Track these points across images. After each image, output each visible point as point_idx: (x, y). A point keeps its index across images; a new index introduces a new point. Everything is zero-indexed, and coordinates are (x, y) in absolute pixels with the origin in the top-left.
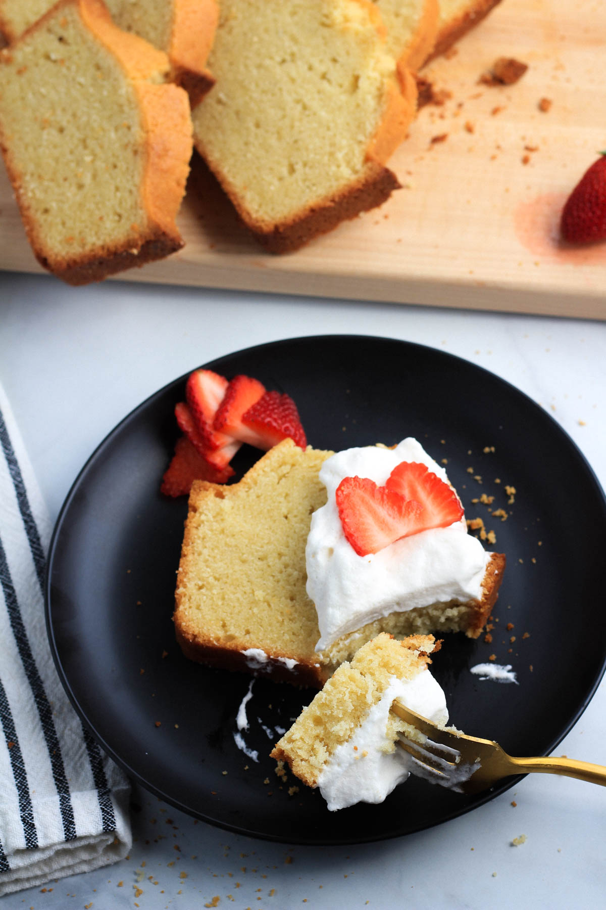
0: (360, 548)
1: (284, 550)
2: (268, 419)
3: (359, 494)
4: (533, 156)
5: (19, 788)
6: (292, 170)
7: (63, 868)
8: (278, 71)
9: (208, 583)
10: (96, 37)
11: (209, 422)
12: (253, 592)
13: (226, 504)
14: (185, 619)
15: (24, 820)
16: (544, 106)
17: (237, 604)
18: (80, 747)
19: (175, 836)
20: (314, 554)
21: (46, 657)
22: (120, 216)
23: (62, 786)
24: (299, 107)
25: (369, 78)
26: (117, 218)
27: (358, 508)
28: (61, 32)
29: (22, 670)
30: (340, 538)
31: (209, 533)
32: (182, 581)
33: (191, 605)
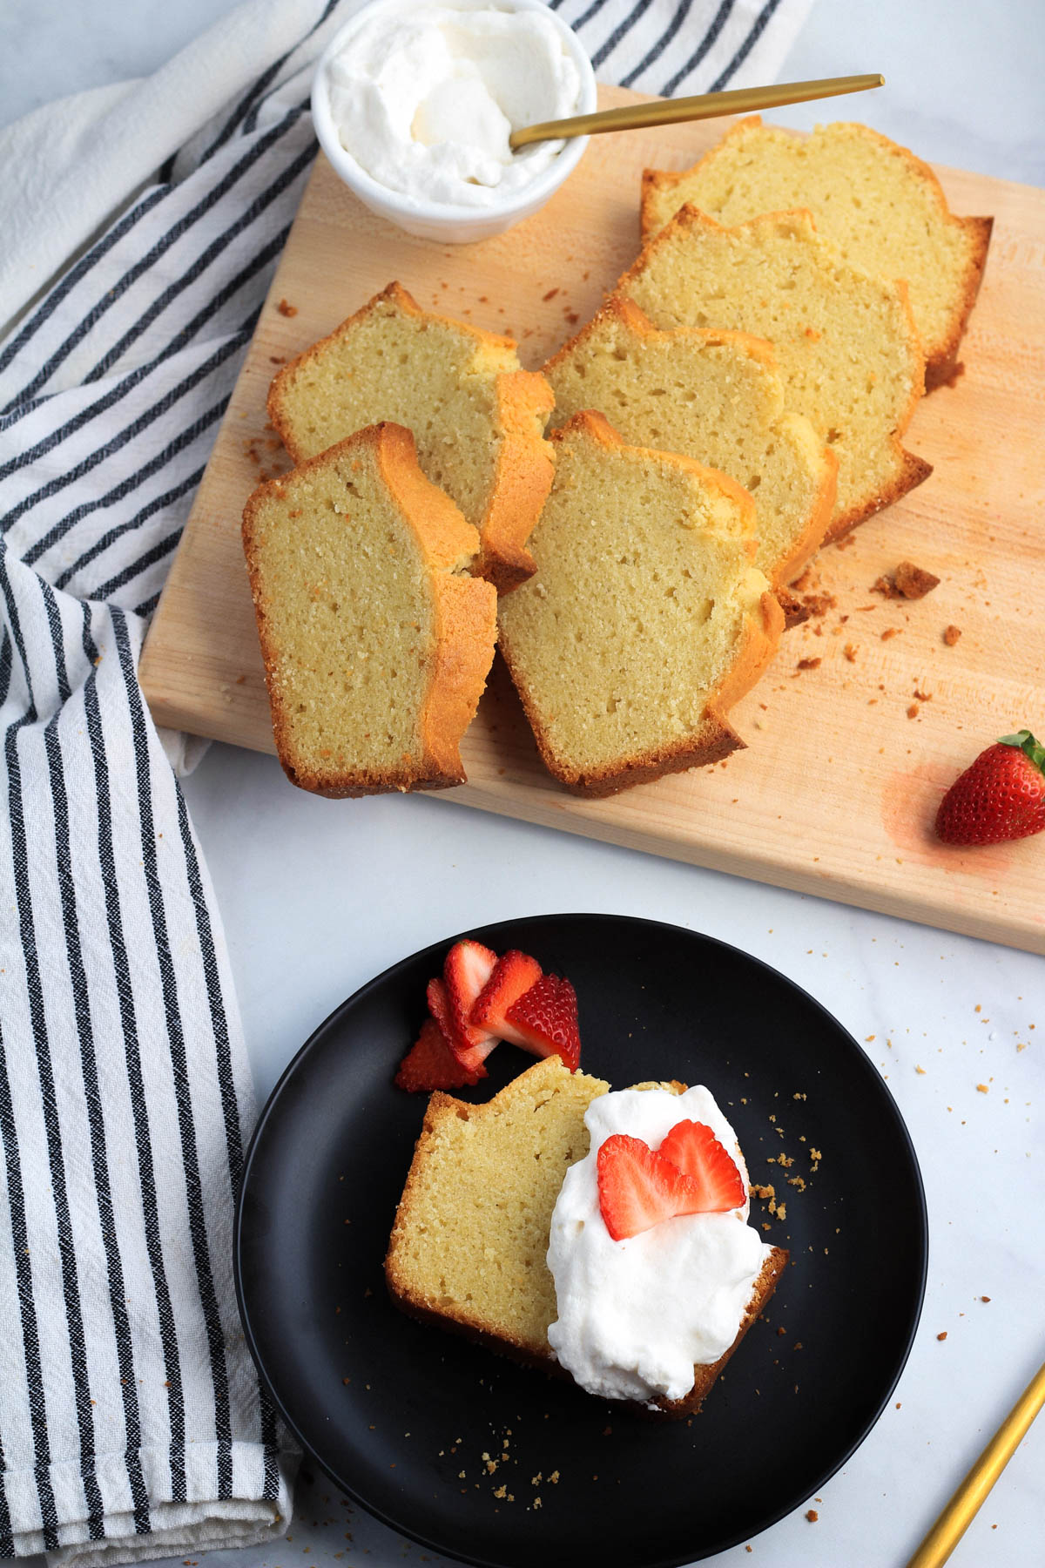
0: (615, 1231)
1: (529, 1201)
2: (538, 1022)
3: (624, 1157)
4: (923, 707)
5: (174, 1431)
6: (612, 709)
7: (211, 1541)
8: (616, 572)
9: (432, 1227)
10: (394, 497)
11: (466, 1012)
12: (483, 1249)
13: (469, 1128)
14: (398, 1269)
15: (173, 1466)
16: (950, 636)
17: (462, 1260)
18: (252, 1391)
19: (348, 1521)
20: (561, 1226)
21: (227, 1274)
22: (391, 738)
23: (224, 1434)
24: (634, 626)
25: (725, 607)
26: (387, 740)
27: (621, 1176)
28: (351, 477)
29: (196, 1287)
30: (595, 1209)
31: (443, 1163)
32: (401, 1219)
33: (408, 1252)
